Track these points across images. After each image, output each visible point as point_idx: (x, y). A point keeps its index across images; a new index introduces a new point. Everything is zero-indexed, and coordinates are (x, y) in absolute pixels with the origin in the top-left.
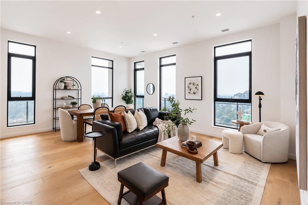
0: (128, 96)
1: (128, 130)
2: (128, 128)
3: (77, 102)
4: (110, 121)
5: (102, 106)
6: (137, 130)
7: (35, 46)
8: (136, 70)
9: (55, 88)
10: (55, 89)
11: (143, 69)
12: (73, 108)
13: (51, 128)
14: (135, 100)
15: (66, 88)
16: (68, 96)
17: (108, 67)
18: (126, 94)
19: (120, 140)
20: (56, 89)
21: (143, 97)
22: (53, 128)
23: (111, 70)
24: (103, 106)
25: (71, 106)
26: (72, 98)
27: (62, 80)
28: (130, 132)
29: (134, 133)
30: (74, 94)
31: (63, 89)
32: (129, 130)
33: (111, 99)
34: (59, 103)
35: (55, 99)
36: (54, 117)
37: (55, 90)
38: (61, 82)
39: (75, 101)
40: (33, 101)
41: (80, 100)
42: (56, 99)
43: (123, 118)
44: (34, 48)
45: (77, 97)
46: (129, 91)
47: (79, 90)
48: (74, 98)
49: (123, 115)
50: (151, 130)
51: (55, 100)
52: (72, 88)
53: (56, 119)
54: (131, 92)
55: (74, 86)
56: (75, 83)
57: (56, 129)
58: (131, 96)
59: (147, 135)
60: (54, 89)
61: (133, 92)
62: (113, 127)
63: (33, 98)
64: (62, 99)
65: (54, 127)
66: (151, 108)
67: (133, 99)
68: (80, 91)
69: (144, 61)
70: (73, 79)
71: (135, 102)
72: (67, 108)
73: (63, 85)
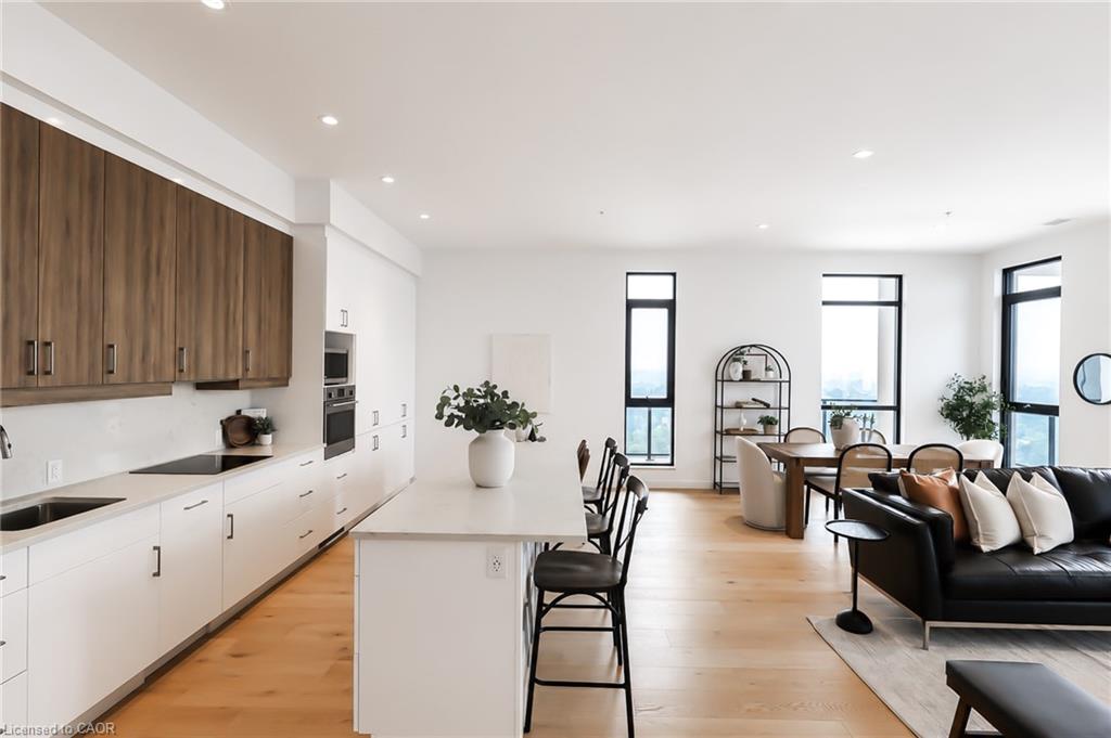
0: (971, 405)
1: (975, 540)
2: (978, 533)
3: (777, 418)
4: (904, 498)
5: (863, 439)
6: (1021, 548)
7: (674, 275)
8: (1009, 300)
9: (719, 378)
10: (721, 380)
11: (1055, 292)
12: (765, 435)
13: (706, 481)
14: (1005, 419)
15: (746, 376)
16: (754, 399)
17: (876, 300)
18: (959, 398)
19: (946, 567)
20: (723, 381)
21: (1052, 411)
22: (715, 483)
23: (893, 310)
24: (866, 442)
25: (760, 428)
26: (762, 406)
27: (737, 354)
28: (985, 548)
29: (1007, 558)
30: (768, 394)
31: (741, 381)
32: (982, 541)
33: (892, 412)
34: (731, 419)
35: (719, 408)
36: (718, 455)
37: (719, 384)
38: (736, 360)
39: (770, 413)
40: (670, 409)
41: (785, 413)
42: (722, 407)
43: (957, 497)
44: (671, 278)
45: (775, 403)
46: (976, 385)
47: (783, 383)
48: (768, 406)
49: (957, 487)
50: (1098, 564)
51: (719, 410)
52: (763, 378)
53: (722, 461)
54: (983, 389)
55: (771, 370)
56: (771, 363)
57: (724, 486)
58: (987, 405)
59: (1073, 577)
60: (717, 380)
61: (995, 388)
62: (917, 522)
63: (669, 402)
64: (738, 406)
65: (718, 480)
66: (1099, 472)
67: (996, 416)
68: (785, 386)
69: (1059, 258)
70: (765, 351)
71: (1009, 429)
72: (750, 433)
73: (741, 370)
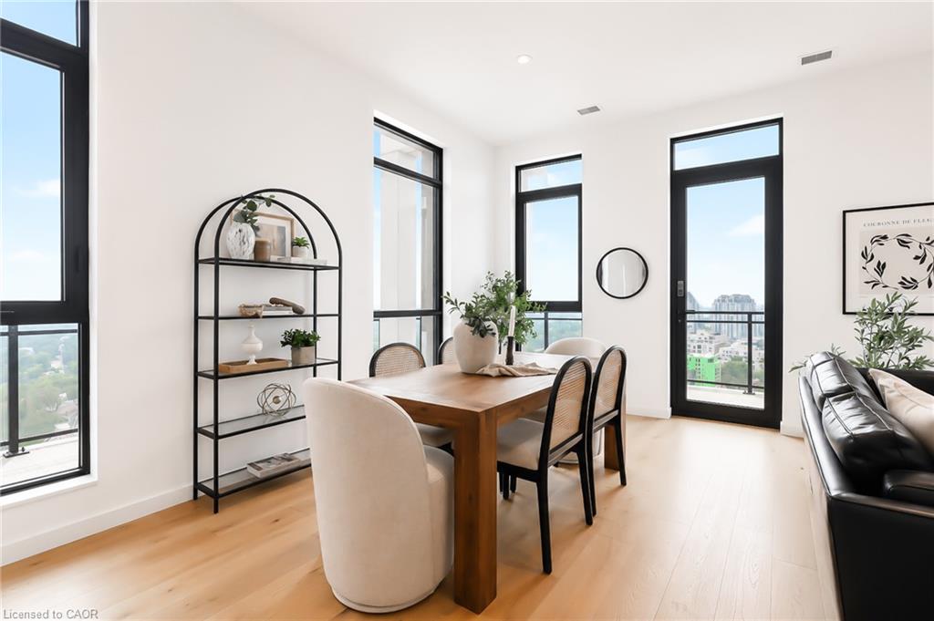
9: (206, 254)
12: (295, 367)
13: (181, 490)
15: (260, 257)
16: (273, 300)
22: (197, 486)
26: (288, 312)
27: (246, 207)
31: (250, 264)
33: (435, 319)
34: (232, 341)
35: (206, 318)
37: (207, 268)
42: (216, 318)
45: (309, 306)
51: (207, 323)
52: (287, 259)
55: (298, 245)
65: (206, 478)
69: (579, 156)
70: (290, 212)
72: (268, 366)
73: (252, 240)
